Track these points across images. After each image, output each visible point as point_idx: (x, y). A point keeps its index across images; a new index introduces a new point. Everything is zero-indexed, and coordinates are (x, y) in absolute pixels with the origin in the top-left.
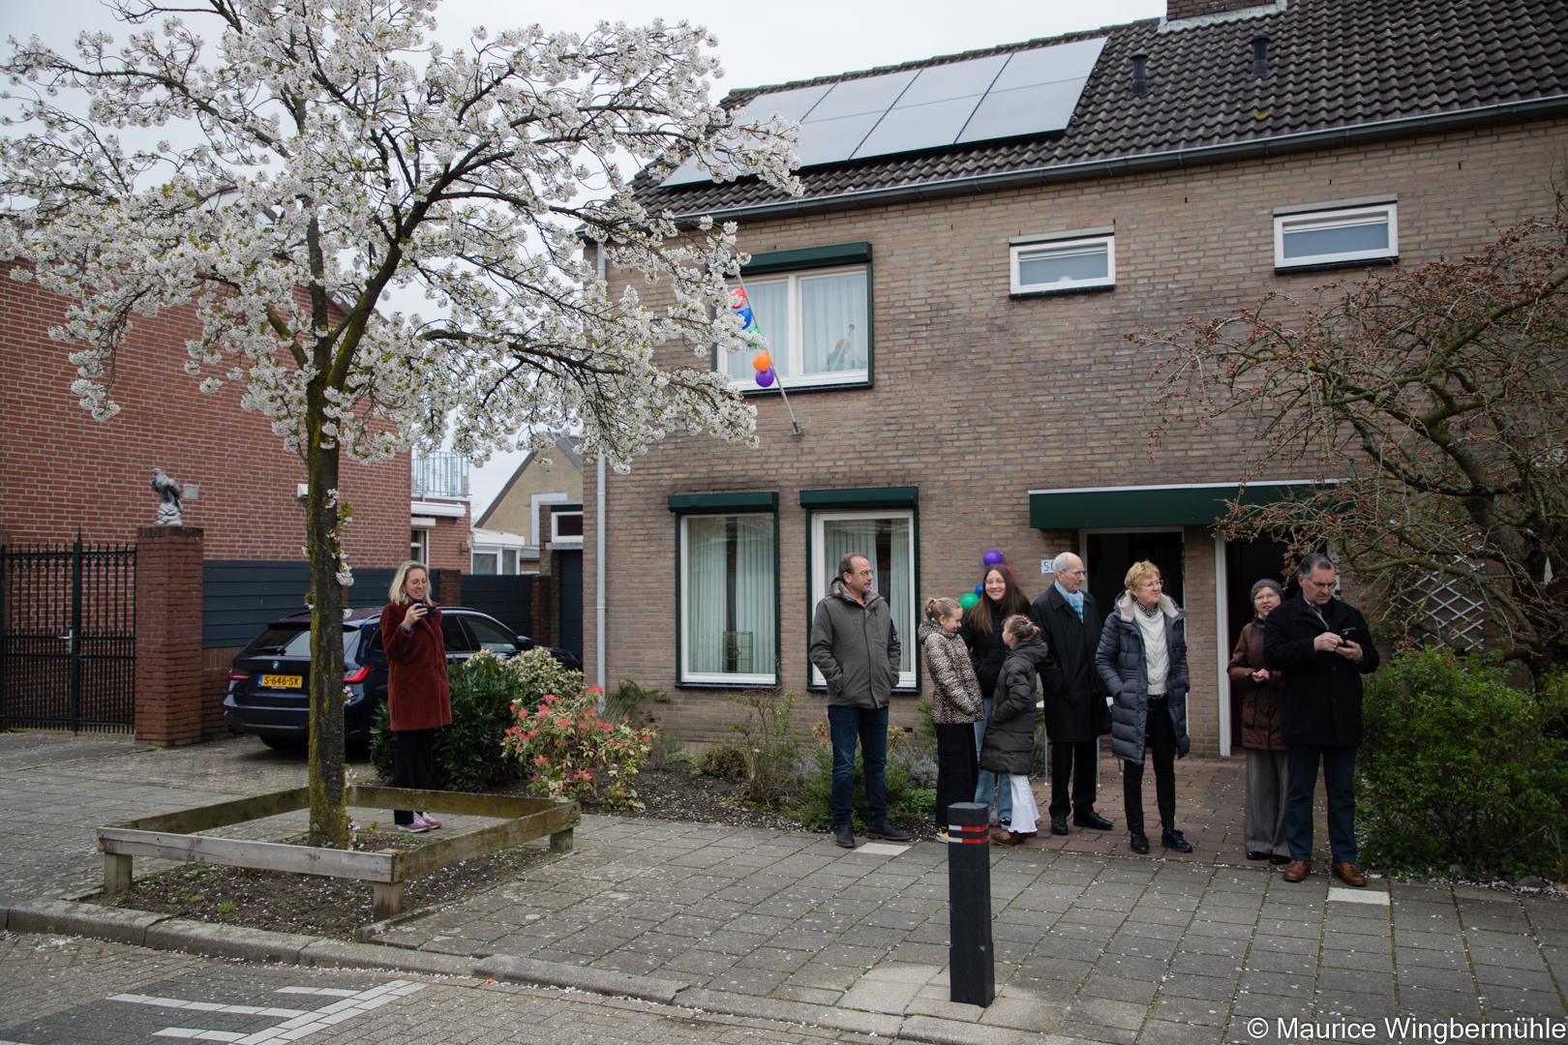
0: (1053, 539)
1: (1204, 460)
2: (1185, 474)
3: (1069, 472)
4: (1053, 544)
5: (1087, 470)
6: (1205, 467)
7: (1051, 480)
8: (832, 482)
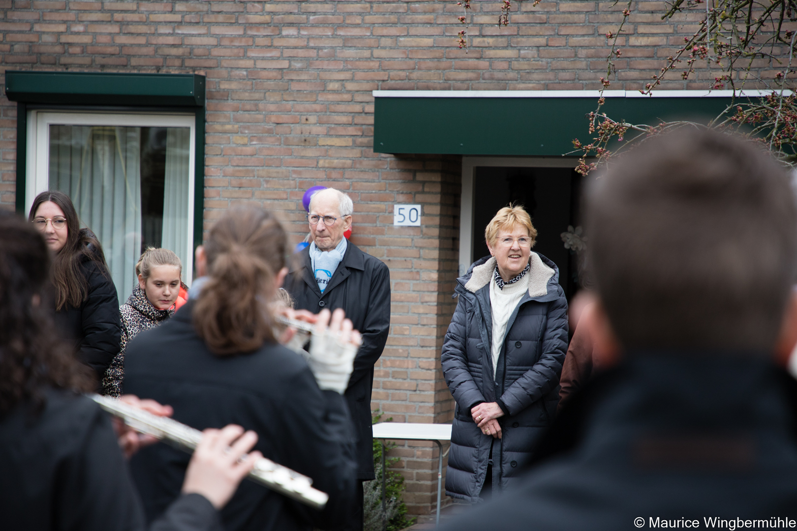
0: (414, 172)
1: (653, 52)
2: (623, 74)
3: (444, 63)
4: (414, 181)
5: (472, 62)
6: (654, 63)
7: (415, 75)
8: (64, 60)
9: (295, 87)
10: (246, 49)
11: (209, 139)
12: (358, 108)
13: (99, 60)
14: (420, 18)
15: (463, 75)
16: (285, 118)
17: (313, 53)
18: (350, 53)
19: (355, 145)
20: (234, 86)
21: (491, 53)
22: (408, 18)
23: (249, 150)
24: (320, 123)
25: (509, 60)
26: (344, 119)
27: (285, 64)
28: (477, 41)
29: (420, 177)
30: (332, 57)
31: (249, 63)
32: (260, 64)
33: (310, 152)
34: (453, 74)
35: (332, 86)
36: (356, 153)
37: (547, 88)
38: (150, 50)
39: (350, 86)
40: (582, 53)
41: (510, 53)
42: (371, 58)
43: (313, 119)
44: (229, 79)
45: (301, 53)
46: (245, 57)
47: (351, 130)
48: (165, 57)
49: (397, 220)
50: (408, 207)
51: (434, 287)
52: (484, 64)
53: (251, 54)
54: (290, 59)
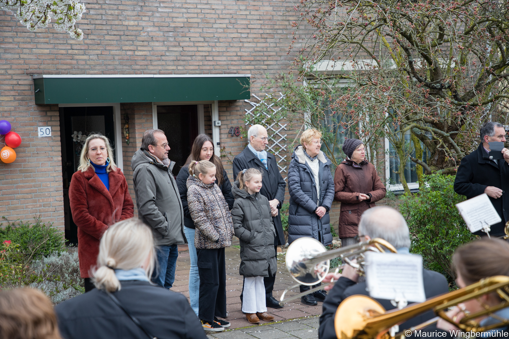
0: (46, 112)
1: (145, 58)
2: (134, 67)
3: (56, 62)
4: (46, 116)
5: (69, 61)
6: (145, 63)
7: (42, 67)
12: (15, 82)
14: (42, 40)
15: (65, 67)
18: (8, 56)
19: (15, 100)
21: (77, 57)
22: (36, 40)
25: (85, 60)
26: (8, 88)
28: (70, 52)
29: (49, 114)
34: (60, 66)
36: (16, 104)
39: (10, 72)
40: (117, 58)
41: (85, 57)
42: (19, 59)
47: (13, 93)
49: (40, 134)
50: (45, 128)
51: (60, 163)
52: (74, 62)
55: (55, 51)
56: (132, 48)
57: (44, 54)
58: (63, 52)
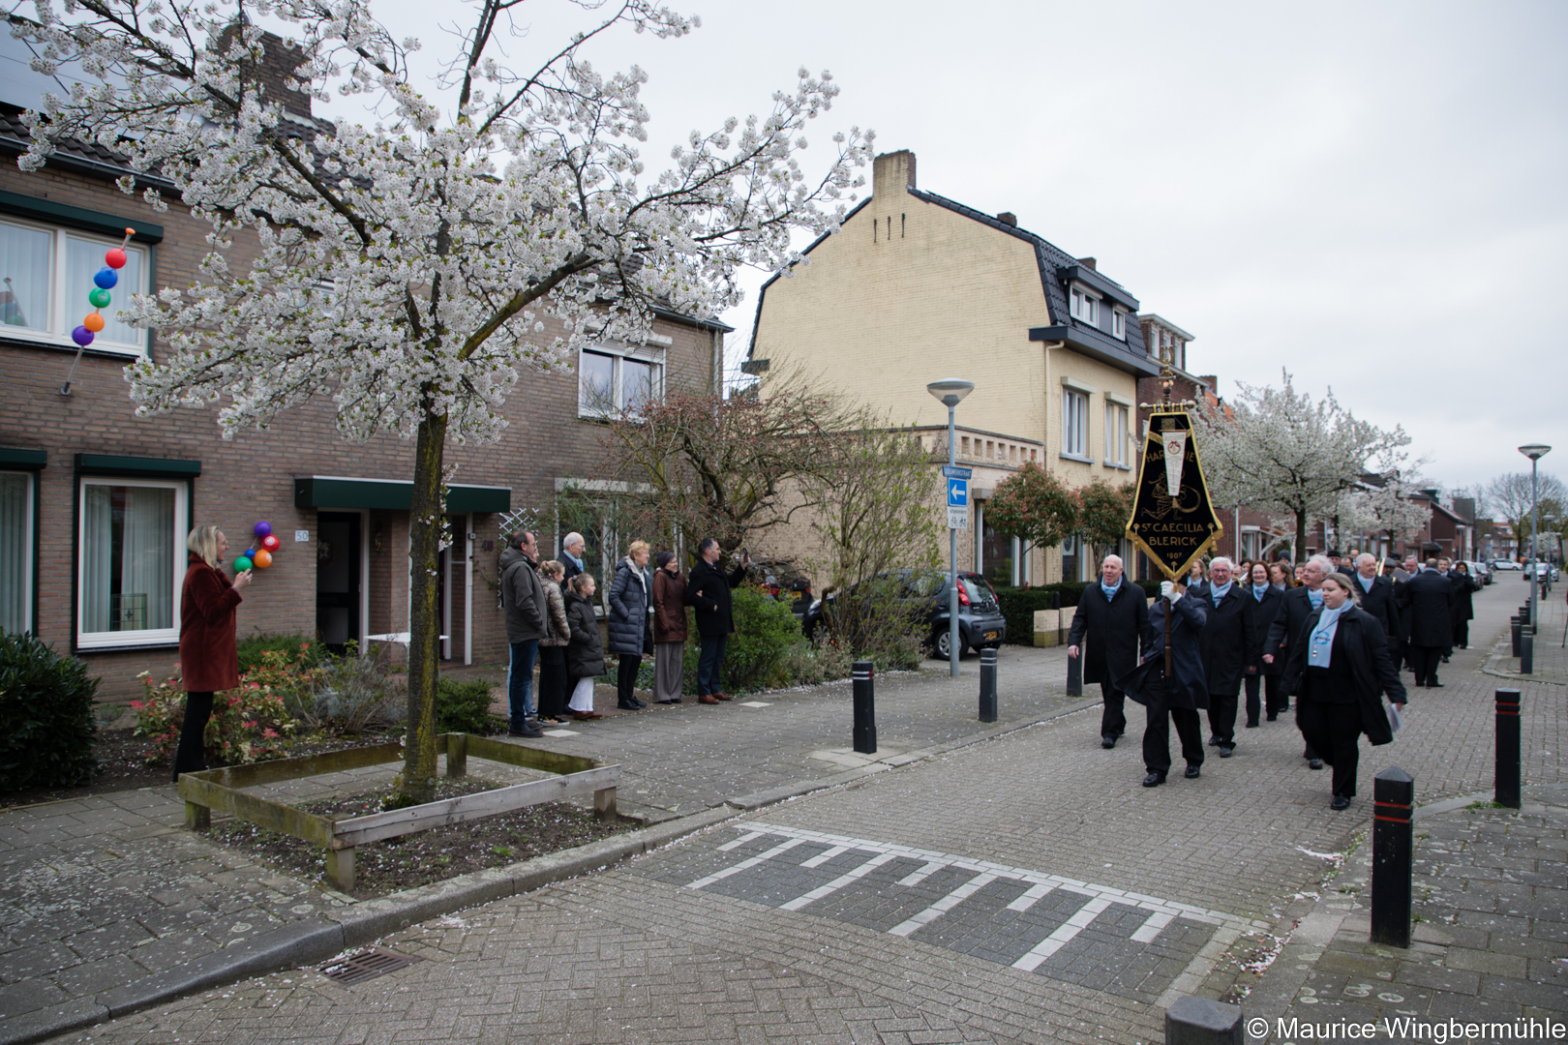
0: (305, 515)
4: (305, 519)
8: (105, 448)
9: (244, 469)
10: (216, 448)
11: (196, 496)
12: (276, 482)
13: (128, 449)
14: (307, 439)
15: (327, 468)
16: (238, 485)
17: (253, 453)
18: (273, 454)
19: (275, 500)
20: (210, 467)
21: (340, 459)
22: (301, 439)
23: (218, 502)
24: (257, 489)
25: (347, 462)
26: (269, 487)
27: (238, 457)
28: (333, 453)
29: (308, 517)
30: (263, 455)
31: (219, 456)
32: (225, 457)
33: (252, 504)
34: (322, 468)
35: (263, 470)
36: (275, 504)
37: (364, 477)
38: (160, 445)
39: (273, 471)
41: (347, 459)
42: (283, 457)
43: (253, 487)
44: (208, 464)
45: (247, 452)
46: (216, 452)
47: (273, 493)
48: (169, 450)
49: (297, 539)
50: (302, 532)
51: (315, 571)
52: (336, 464)
53: (220, 451)
54: (241, 455)
55: (318, 452)
56: (393, 453)
57: (307, 454)
58: (326, 453)
